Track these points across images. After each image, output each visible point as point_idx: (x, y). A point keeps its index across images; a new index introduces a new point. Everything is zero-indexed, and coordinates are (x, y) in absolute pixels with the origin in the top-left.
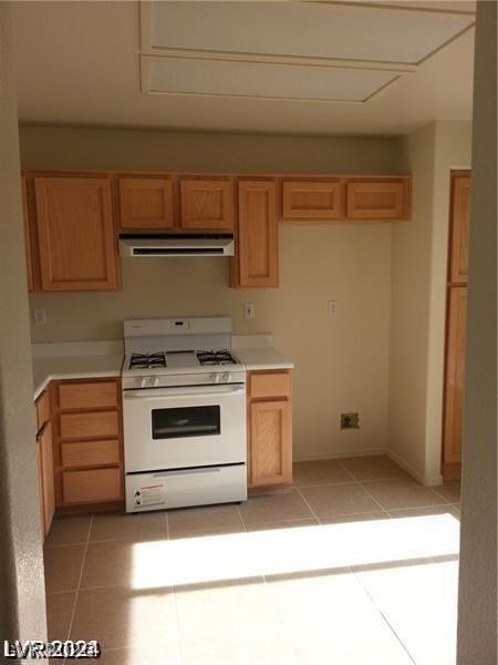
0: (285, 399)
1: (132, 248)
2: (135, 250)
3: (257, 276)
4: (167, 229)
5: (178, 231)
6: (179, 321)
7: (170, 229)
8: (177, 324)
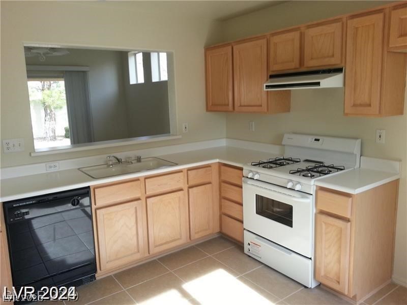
0: (347, 220)
1: (265, 85)
2: (266, 86)
3: (361, 105)
4: (295, 69)
5: (303, 70)
6: (317, 138)
7: (297, 68)
8: (316, 140)
